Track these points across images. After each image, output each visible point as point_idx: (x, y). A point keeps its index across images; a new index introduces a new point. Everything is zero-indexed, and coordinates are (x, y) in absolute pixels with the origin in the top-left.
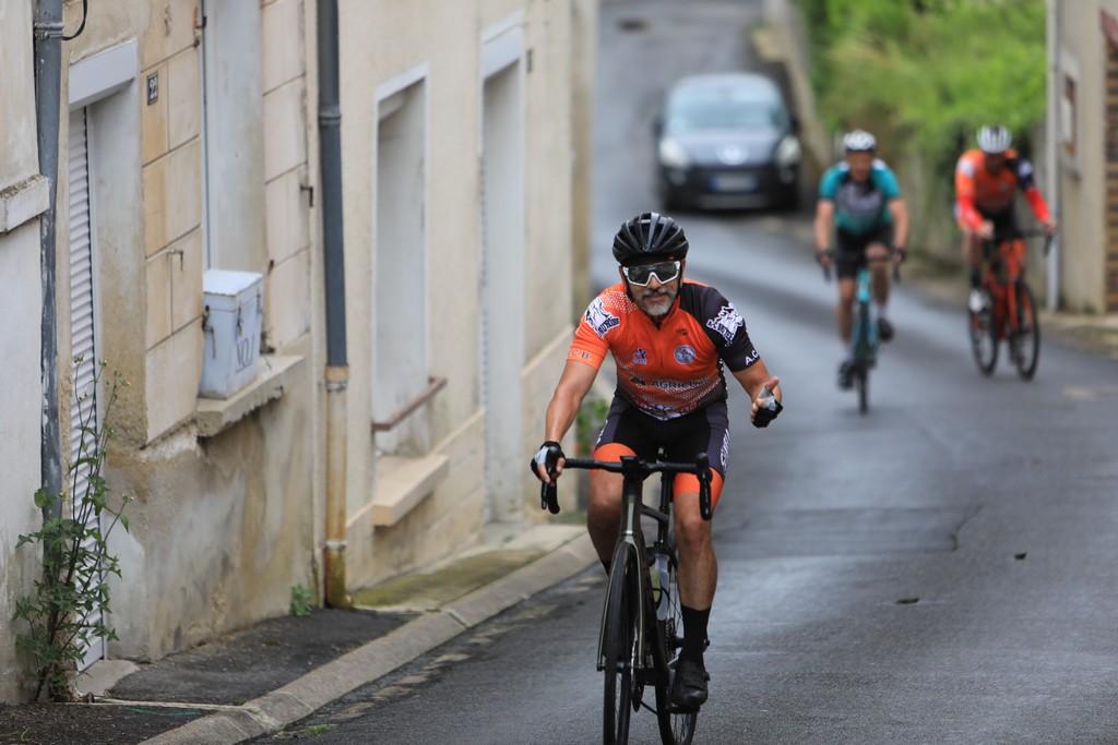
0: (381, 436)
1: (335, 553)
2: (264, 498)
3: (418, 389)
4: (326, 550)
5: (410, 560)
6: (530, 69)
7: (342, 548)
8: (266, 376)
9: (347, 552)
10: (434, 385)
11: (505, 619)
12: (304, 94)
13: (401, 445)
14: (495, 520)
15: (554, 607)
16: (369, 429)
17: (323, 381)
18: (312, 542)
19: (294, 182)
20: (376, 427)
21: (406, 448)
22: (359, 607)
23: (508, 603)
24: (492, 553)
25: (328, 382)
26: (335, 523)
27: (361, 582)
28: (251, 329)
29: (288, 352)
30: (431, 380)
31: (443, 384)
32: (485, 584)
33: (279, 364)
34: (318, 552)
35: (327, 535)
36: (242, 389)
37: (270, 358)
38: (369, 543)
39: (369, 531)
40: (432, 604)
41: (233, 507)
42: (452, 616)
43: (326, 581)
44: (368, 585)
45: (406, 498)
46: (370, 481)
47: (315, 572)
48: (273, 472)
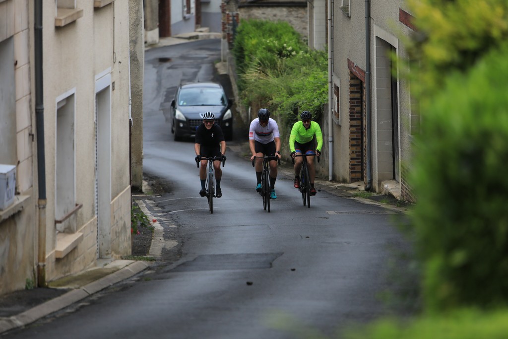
0: (58, 225)
1: (41, 267)
2: (16, 247)
3: (72, 208)
4: (38, 266)
5: (69, 271)
6: (113, 90)
7: (44, 266)
8: (17, 202)
9: (46, 267)
10: (78, 207)
11: (103, 292)
12: (30, 101)
13: (65, 229)
14: (100, 258)
15: (121, 288)
16: (54, 222)
17: (37, 204)
18: (33, 263)
19: (27, 132)
20: (56, 222)
21: (67, 230)
22: (50, 287)
23: (105, 286)
24: (99, 269)
25: (39, 205)
26: (41, 256)
27: (51, 279)
28: (12, 185)
29: (25, 194)
30: (77, 205)
31: (81, 206)
32: (97, 280)
33: (22, 198)
34: (35, 267)
35: (39, 261)
36: (9, 207)
37: (19, 196)
38: (54, 264)
39: (54, 260)
40: (77, 286)
41: (5, 250)
42: (84, 290)
43: (38, 277)
44: (53, 280)
45: (67, 248)
46: (54, 242)
47: (34, 274)
48: (19, 237)
